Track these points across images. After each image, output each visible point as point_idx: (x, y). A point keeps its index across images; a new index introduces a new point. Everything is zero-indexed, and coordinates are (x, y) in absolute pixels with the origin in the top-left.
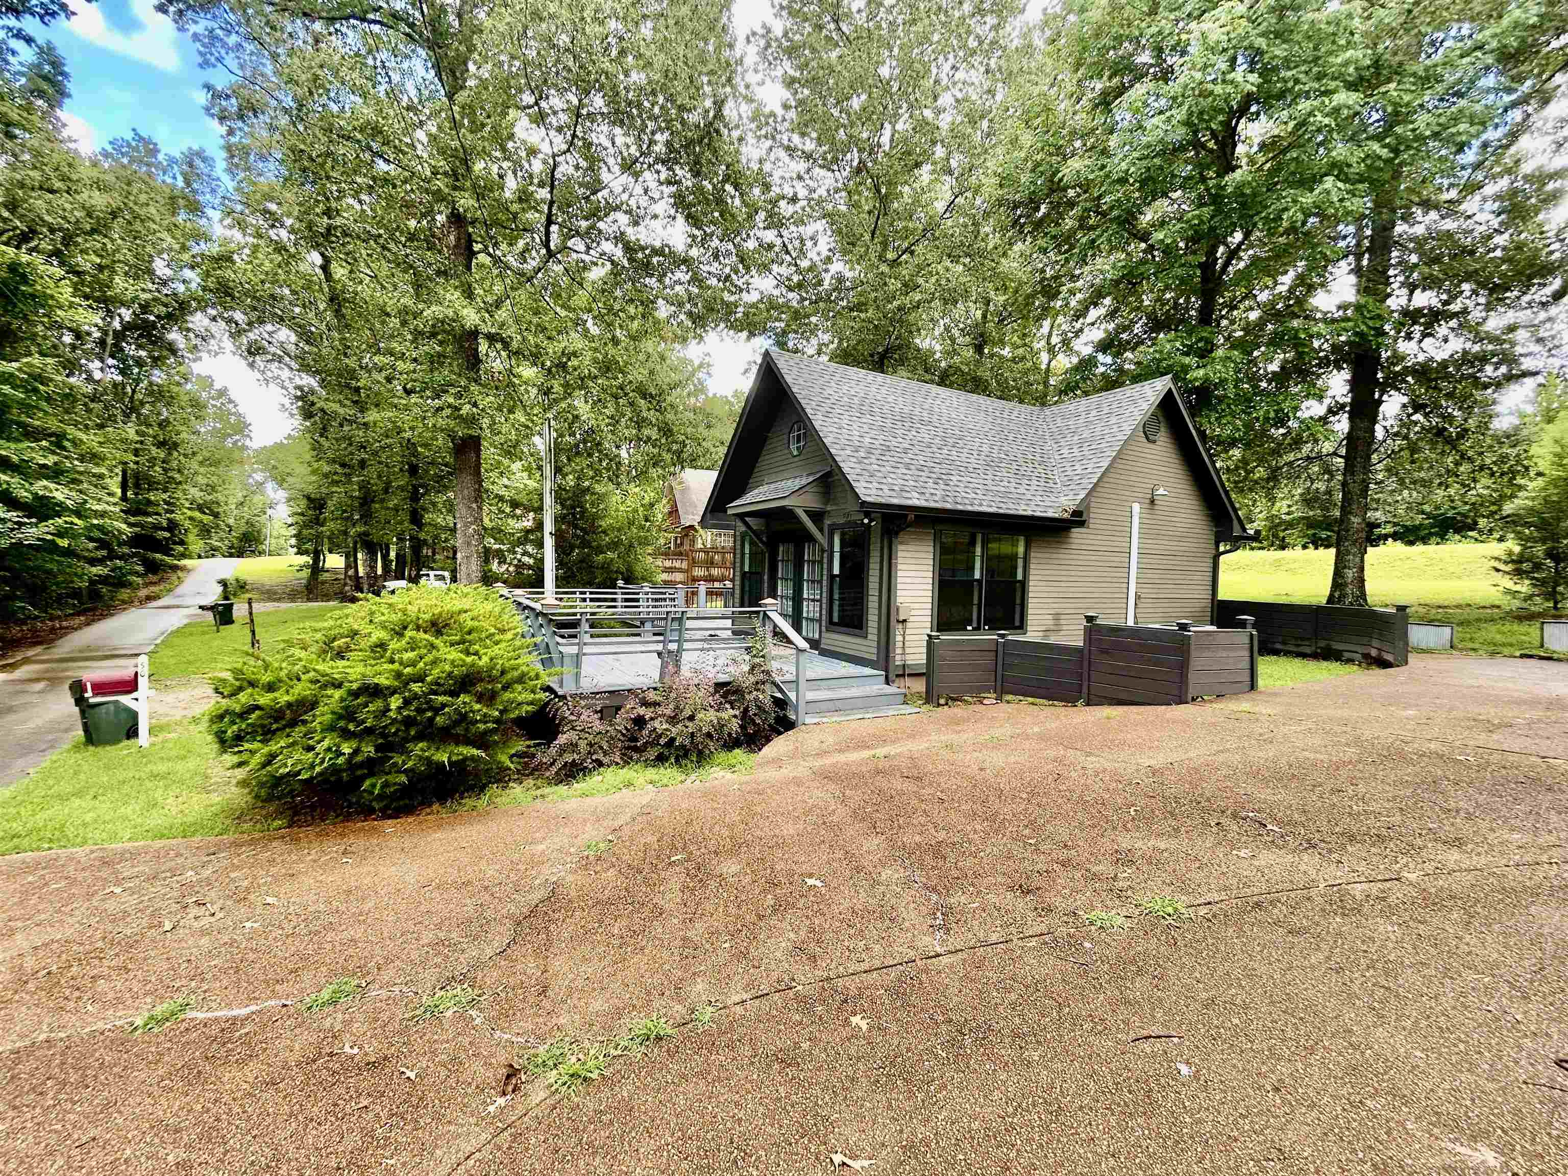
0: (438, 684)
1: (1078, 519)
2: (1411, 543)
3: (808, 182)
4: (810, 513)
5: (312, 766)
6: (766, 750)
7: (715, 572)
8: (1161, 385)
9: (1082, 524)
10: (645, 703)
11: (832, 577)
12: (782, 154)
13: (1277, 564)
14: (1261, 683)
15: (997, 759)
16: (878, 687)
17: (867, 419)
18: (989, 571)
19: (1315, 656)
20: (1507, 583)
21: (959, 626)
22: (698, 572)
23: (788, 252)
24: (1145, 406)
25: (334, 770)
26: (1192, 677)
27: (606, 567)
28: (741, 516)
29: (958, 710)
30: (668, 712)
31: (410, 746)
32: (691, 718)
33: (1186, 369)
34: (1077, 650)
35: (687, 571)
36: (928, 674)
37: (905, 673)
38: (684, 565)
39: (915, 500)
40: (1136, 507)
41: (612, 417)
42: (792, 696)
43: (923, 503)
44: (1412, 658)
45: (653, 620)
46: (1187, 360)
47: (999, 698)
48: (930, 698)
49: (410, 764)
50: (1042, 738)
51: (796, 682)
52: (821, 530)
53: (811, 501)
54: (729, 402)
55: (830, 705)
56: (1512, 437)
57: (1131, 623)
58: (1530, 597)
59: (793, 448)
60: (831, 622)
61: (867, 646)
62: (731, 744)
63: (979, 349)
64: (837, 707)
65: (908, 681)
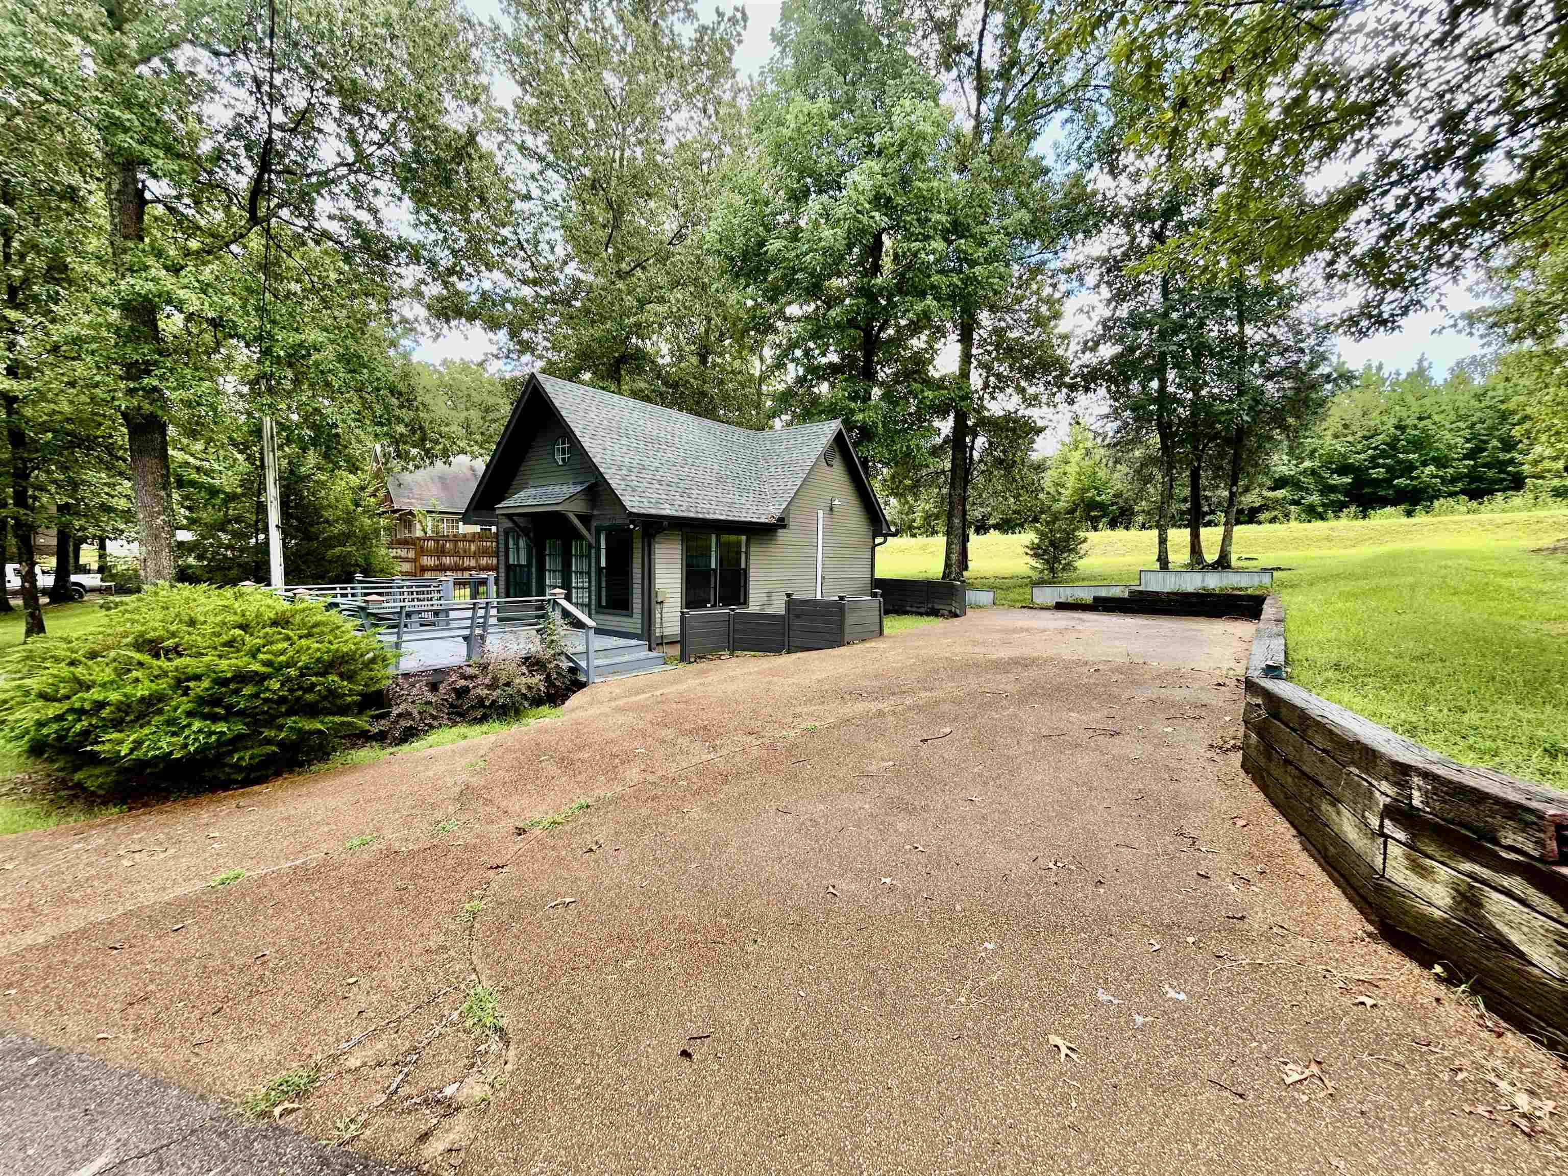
0: (308, 668)
1: (781, 523)
2: (1005, 532)
3: (542, 183)
4: (580, 517)
5: (185, 746)
6: (567, 703)
7: (447, 561)
8: (835, 425)
9: (784, 527)
10: (464, 677)
11: (599, 569)
12: (513, 149)
13: (924, 548)
14: (886, 631)
15: (731, 688)
16: (644, 653)
17: (624, 441)
18: (721, 561)
19: (928, 614)
20: (1033, 562)
21: (701, 604)
22: (427, 561)
23: (522, 249)
24: (825, 441)
25: (204, 749)
26: (847, 629)
27: (342, 560)
28: (510, 516)
29: (704, 665)
30: (487, 681)
31: (281, 721)
32: (508, 684)
33: (852, 412)
34: (782, 617)
35: (414, 561)
36: (682, 641)
37: (662, 642)
38: (411, 554)
39: (668, 511)
40: (821, 513)
41: (359, 413)
42: (583, 664)
43: (673, 513)
44: (969, 612)
45: (420, 612)
46: (853, 405)
47: (732, 655)
48: (684, 658)
49: (283, 735)
50: (759, 673)
51: (587, 653)
52: (589, 530)
53: (580, 507)
54: (436, 371)
55: (610, 669)
56: (1039, 468)
57: (819, 597)
58: (1042, 571)
59: (559, 458)
60: (599, 605)
61: (634, 623)
62: (538, 702)
63: (703, 359)
64: (615, 669)
65: (666, 648)
